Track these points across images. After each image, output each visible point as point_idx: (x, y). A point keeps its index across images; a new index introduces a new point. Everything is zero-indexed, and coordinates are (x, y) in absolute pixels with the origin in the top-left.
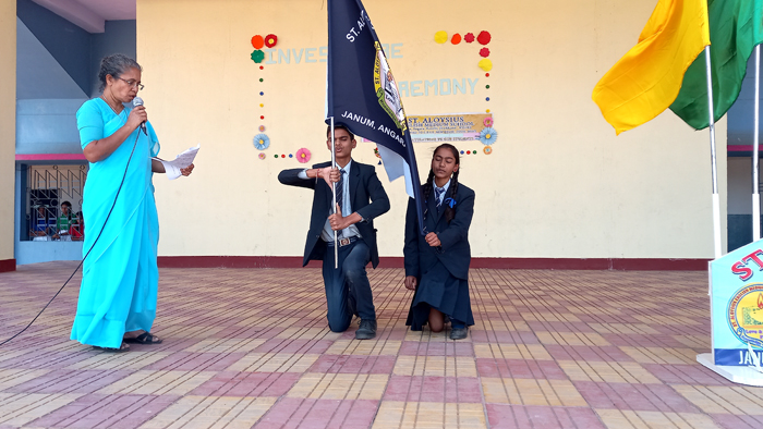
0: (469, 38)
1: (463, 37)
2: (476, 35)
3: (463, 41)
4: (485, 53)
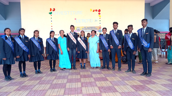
0: (96, 10)
3: (95, 11)
4: (99, 14)
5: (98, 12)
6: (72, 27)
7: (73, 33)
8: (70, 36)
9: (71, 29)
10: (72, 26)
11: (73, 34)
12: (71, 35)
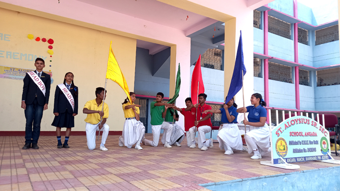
0: (44, 40)
1: (41, 39)
2: (47, 39)
3: (41, 41)
4: (51, 47)
5: (47, 44)
6: (40, 62)
7: (41, 73)
8: (33, 78)
9: (37, 65)
10: (38, 59)
11: (40, 75)
12: (34, 76)
